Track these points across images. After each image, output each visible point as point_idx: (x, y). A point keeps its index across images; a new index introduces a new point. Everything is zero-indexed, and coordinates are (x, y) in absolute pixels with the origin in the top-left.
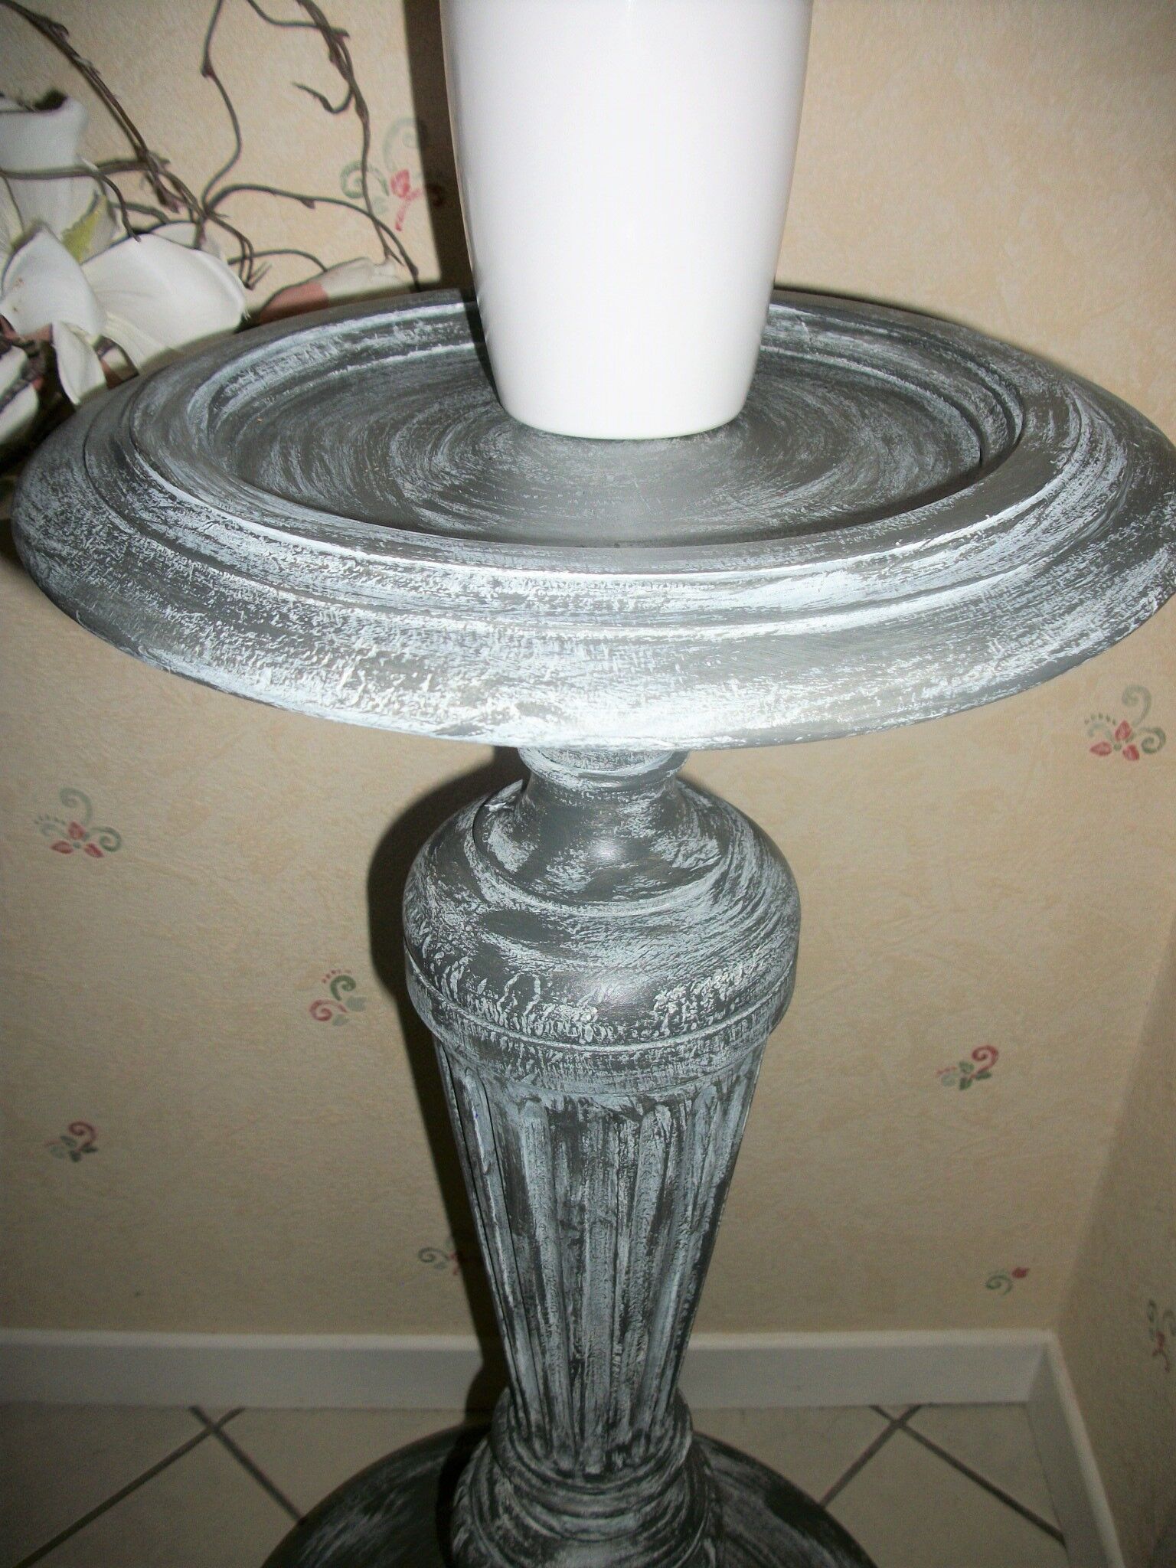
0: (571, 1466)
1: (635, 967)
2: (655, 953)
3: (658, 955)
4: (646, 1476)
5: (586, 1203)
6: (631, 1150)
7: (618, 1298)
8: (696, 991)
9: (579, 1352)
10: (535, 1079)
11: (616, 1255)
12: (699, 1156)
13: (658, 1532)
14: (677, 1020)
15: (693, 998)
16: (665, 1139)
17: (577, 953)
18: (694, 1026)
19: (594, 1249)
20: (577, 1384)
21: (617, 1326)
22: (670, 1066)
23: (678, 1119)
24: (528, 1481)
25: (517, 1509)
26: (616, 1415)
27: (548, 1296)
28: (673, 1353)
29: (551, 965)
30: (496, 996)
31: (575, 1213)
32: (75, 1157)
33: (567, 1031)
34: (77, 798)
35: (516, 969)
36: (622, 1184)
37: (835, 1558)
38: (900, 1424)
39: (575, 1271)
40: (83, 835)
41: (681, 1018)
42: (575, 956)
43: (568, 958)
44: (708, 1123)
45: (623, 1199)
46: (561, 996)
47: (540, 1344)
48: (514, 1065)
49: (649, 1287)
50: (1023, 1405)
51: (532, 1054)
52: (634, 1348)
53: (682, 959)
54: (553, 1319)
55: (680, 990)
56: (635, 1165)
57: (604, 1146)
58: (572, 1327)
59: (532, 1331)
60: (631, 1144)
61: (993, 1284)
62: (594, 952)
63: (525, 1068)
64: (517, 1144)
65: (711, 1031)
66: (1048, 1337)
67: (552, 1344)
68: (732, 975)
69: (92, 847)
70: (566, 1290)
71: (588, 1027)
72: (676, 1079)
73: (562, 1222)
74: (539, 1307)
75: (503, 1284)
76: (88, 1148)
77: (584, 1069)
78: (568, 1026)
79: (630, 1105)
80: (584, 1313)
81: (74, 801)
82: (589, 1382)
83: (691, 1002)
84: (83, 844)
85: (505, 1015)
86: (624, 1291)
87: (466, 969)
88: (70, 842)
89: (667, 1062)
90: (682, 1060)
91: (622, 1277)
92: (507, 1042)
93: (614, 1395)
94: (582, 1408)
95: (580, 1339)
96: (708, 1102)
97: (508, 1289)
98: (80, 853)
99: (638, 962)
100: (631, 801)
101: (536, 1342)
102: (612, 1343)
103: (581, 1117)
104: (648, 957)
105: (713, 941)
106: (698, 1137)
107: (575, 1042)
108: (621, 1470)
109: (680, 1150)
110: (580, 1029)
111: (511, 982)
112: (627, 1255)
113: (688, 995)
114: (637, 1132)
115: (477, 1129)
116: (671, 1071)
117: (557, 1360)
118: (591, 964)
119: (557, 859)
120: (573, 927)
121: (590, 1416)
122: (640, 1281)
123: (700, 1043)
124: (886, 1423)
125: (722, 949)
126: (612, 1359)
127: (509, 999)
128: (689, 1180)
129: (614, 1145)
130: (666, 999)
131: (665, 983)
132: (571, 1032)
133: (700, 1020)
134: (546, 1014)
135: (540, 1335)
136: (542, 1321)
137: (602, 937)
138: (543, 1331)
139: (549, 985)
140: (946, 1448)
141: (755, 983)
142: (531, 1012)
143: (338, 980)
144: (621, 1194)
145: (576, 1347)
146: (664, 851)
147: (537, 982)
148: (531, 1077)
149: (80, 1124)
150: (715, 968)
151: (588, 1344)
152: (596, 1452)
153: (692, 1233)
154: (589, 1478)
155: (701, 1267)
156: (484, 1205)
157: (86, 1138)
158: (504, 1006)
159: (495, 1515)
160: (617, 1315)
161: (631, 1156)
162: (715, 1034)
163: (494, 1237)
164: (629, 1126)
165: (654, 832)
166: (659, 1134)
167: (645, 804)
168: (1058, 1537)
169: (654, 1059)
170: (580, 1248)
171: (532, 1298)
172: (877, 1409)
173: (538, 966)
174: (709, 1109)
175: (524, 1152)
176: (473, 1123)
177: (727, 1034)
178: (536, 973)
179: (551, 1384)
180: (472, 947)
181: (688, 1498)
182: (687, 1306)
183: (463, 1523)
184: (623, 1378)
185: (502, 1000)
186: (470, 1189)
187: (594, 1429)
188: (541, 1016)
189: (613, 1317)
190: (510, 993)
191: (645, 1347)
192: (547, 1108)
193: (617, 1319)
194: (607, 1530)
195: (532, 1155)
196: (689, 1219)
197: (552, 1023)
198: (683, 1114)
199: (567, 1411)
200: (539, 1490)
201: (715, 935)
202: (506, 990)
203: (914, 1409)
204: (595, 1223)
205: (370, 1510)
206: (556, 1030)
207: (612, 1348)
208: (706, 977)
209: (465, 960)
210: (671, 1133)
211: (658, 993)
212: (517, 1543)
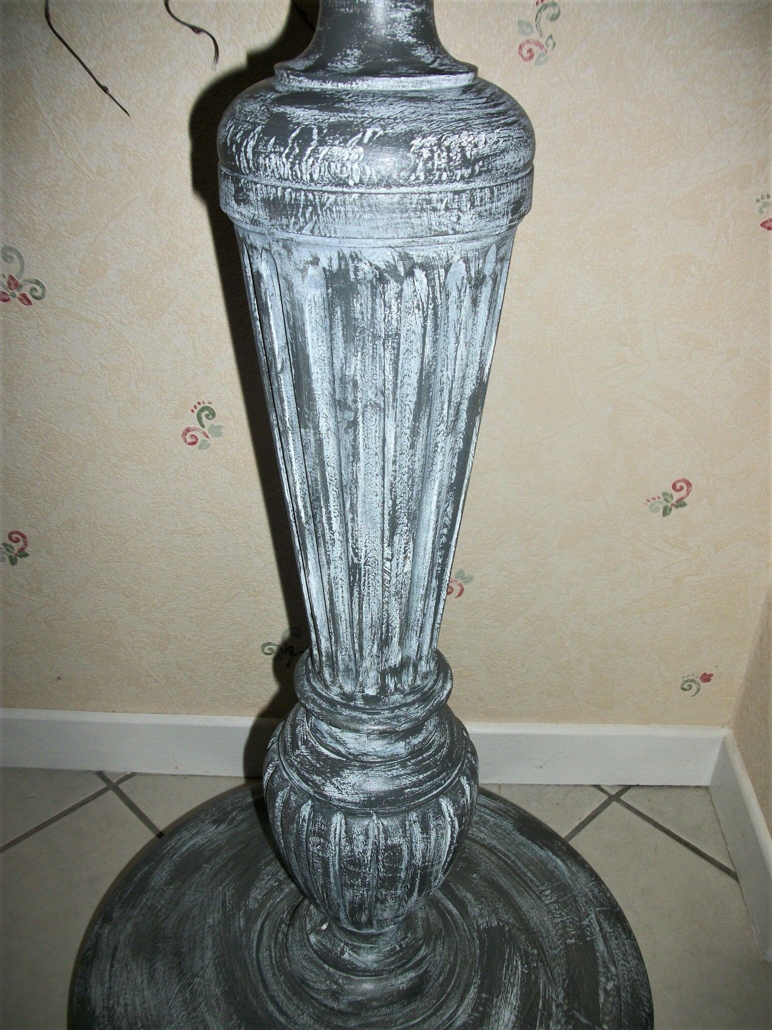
0: (353, 689)
1: (395, 119)
2: (413, 111)
3: (414, 112)
4: (413, 703)
5: (358, 378)
6: (395, 317)
7: (387, 492)
8: (446, 143)
9: (356, 555)
10: (313, 228)
11: (384, 440)
12: (452, 346)
13: (424, 760)
14: (429, 165)
15: (444, 148)
16: (424, 312)
17: (349, 109)
18: (444, 177)
19: (366, 437)
20: (356, 590)
21: (387, 526)
22: (425, 214)
23: (433, 287)
24: (320, 706)
25: (312, 741)
26: (387, 631)
27: (331, 498)
28: (434, 583)
29: (327, 117)
30: (282, 149)
31: (350, 390)
32: (13, 561)
33: (338, 171)
34: (15, 256)
35: (298, 124)
36: (388, 356)
37: (566, 865)
38: (616, 798)
39: (351, 459)
40: (18, 286)
41: (433, 165)
42: (346, 111)
43: (341, 112)
44: (459, 308)
45: (390, 376)
46: (334, 139)
47: (326, 552)
48: (296, 217)
49: (413, 485)
50: (706, 788)
51: (311, 202)
52: (402, 556)
53: (434, 117)
54: (336, 526)
55: (432, 139)
56: (398, 334)
57: (372, 315)
58: (350, 525)
59: (319, 538)
60: (394, 309)
61: (685, 686)
62: (362, 108)
63: (305, 218)
64: (302, 319)
65: (459, 186)
66: (726, 732)
67: (335, 553)
68: (476, 140)
69: (24, 296)
70: (345, 483)
71: (356, 166)
72: (430, 229)
73: (339, 401)
74: (324, 510)
75: (296, 497)
76: (23, 554)
77: (353, 212)
78: (339, 165)
79: (393, 262)
80: (360, 510)
81: (12, 258)
82: (366, 594)
83: (442, 151)
84: (18, 294)
85: (288, 166)
86: (392, 484)
87: (259, 135)
88: (9, 292)
89: (422, 210)
90: (435, 210)
91: (390, 467)
92: (290, 193)
93: (386, 607)
94: (360, 621)
95: (357, 540)
96: (459, 283)
97: (300, 504)
98: (15, 301)
99: (399, 116)
100: (396, 6)
101: (322, 551)
102: (383, 547)
103: (352, 276)
104: (406, 113)
105: (461, 112)
106: (451, 323)
107: (345, 184)
108: (393, 694)
109: (436, 327)
110: (349, 169)
111: (294, 135)
112: (393, 442)
113: (439, 145)
114: (400, 295)
115: (272, 322)
116: (426, 219)
117: (340, 572)
118: (360, 116)
119: (337, 58)
120: (347, 95)
121: (367, 633)
122: (405, 478)
123: (450, 195)
124: (606, 797)
125: (468, 119)
126: (383, 565)
127: (292, 148)
128: (445, 372)
129: (380, 313)
130: (420, 145)
131: (420, 132)
132: (341, 172)
133: (451, 171)
134: (321, 156)
135: (325, 542)
136: (326, 526)
137: (370, 100)
138: (327, 538)
139: (325, 131)
140: (650, 815)
141: (495, 155)
142: (309, 157)
143: (202, 410)
144: (387, 367)
145: (354, 549)
146: (423, 57)
147: (315, 131)
148: (310, 226)
149: (18, 533)
150: (463, 129)
151: (364, 549)
152: (373, 674)
153: (448, 434)
154: (367, 699)
155: (456, 488)
156: (279, 410)
157: (21, 544)
158: (287, 157)
159: (295, 746)
160: (386, 512)
161: (394, 323)
162: (464, 191)
163: (288, 444)
164: (392, 287)
165: (415, 40)
166: (418, 307)
167: (408, 13)
168: (734, 876)
169: (411, 204)
170: (355, 431)
171: (318, 499)
172: (598, 787)
173: (315, 119)
174: (460, 291)
175: (308, 328)
176: (269, 316)
177: (472, 196)
178: (315, 125)
179: (336, 600)
180: (264, 118)
181: (448, 741)
182: (445, 531)
183: (272, 760)
184: (393, 590)
185: (287, 151)
186: (271, 409)
187: (371, 648)
188: (318, 158)
189: (383, 515)
190: (293, 143)
191: (410, 555)
192: (324, 269)
193: (387, 517)
194: (383, 754)
195: (315, 332)
196: (445, 419)
197: (327, 164)
198: (437, 284)
199: (349, 629)
200: (328, 711)
201: (463, 109)
202: (290, 141)
203: (627, 788)
204: (366, 406)
205: (217, 822)
206: (329, 172)
207: (383, 551)
208: (454, 134)
209: (259, 129)
210: (428, 304)
211: (414, 139)
212: (312, 765)
